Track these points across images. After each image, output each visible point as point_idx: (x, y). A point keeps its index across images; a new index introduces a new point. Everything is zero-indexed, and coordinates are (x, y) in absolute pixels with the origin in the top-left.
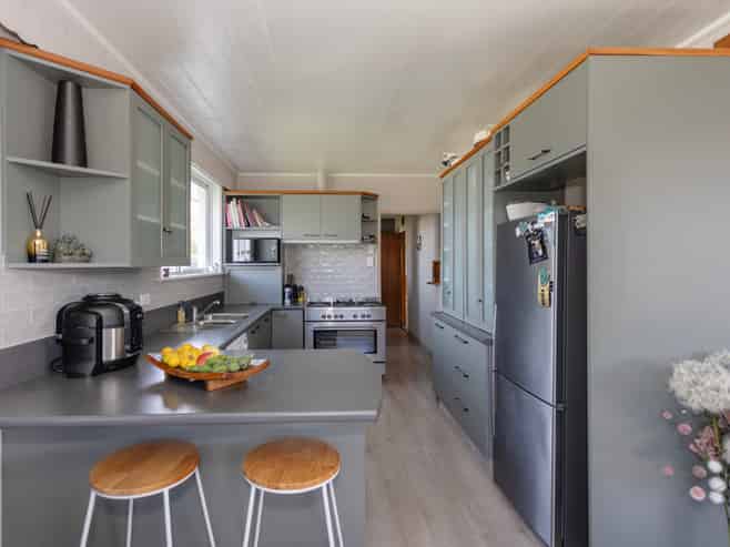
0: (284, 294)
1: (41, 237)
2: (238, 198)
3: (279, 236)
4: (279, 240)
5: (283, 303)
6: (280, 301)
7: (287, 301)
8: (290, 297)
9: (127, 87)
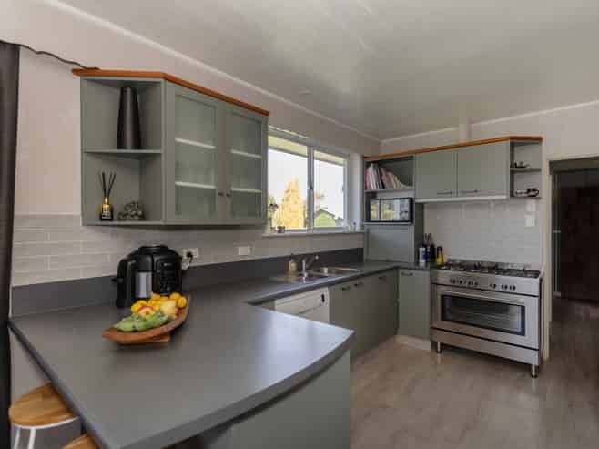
0: (417, 252)
1: (108, 204)
2: (374, 162)
3: (411, 195)
4: (411, 200)
5: (417, 263)
6: (412, 260)
7: (422, 261)
8: (426, 257)
9: (162, 80)
